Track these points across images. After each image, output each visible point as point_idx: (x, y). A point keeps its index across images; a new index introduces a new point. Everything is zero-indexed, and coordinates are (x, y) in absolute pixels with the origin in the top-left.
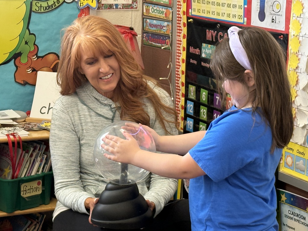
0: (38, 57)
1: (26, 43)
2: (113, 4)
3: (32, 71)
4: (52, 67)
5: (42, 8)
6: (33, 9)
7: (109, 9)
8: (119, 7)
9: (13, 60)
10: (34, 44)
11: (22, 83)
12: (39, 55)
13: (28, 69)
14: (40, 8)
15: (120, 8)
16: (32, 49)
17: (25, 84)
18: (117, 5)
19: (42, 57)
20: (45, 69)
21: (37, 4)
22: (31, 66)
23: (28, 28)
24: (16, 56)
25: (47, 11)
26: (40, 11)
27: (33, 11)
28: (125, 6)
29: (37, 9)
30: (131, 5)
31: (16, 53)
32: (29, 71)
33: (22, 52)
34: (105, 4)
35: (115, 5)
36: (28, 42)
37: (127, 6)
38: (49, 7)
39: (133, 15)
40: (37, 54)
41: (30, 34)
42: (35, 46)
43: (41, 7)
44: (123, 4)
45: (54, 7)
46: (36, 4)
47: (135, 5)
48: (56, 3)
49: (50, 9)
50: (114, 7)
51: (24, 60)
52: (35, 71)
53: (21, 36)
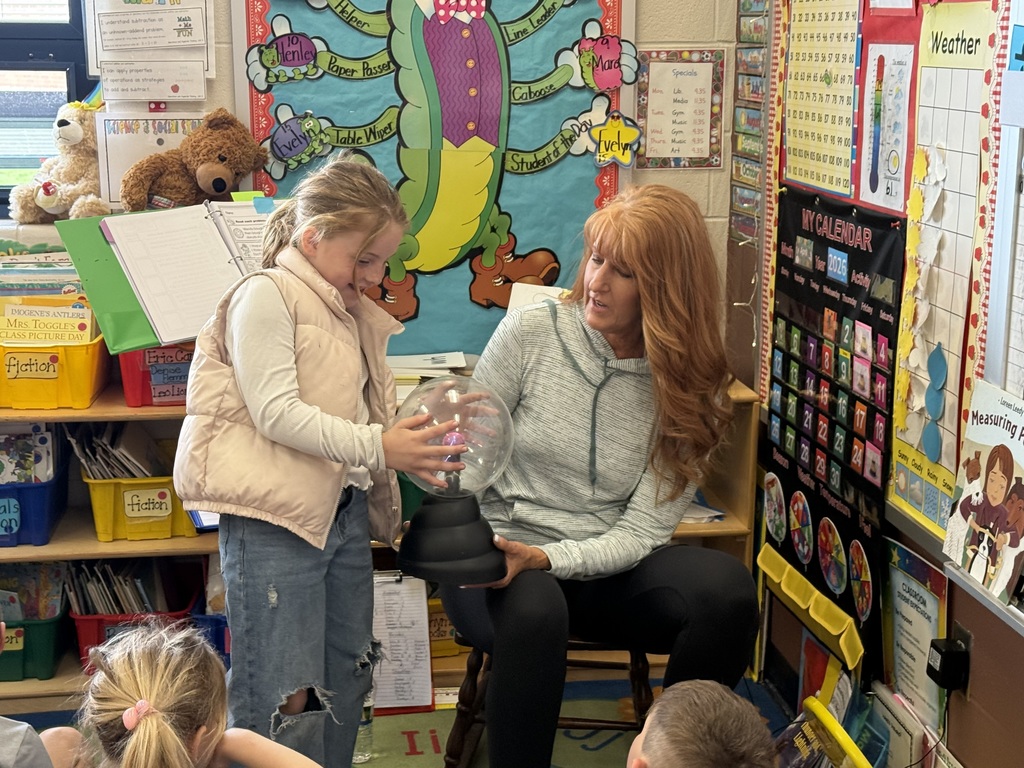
0: (516, 257)
1: (493, 230)
2: (669, 158)
3: (504, 283)
4: (542, 276)
5: (525, 165)
6: (508, 167)
7: (661, 167)
8: (682, 163)
9: (468, 260)
10: (509, 232)
11: (484, 303)
12: (517, 252)
13: (495, 277)
14: (520, 164)
15: (685, 166)
16: (505, 240)
17: (490, 305)
18: (677, 161)
19: (525, 257)
20: (529, 279)
21: (515, 157)
22: (503, 273)
23: (496, 202)
24: (472, 253)
25: (533, 170)
26: (520, 171)
27: (507, 171)
28: (695, 163)
29: (516, 167)
30: (707, 159)
31: (474, 247)
32: (499, 282)
33: (484, 247)
34: (654, 159)
35: (674, 160)
36: (496, 228)
37: (700, 162)
38: (538, 163)
39: (712, 180)
40: (513, 251)
41: (501, 213)
42: (510, 235)
43: (522, 163)
44: (691, 158)
45: (547, 164)
46: (512, 157)
47: (716, 160)
48: (552, 156)
49: (540, 167)
50: (673, 164)
51: (488, 260)
52: (508, 281)
53: (484, 216)
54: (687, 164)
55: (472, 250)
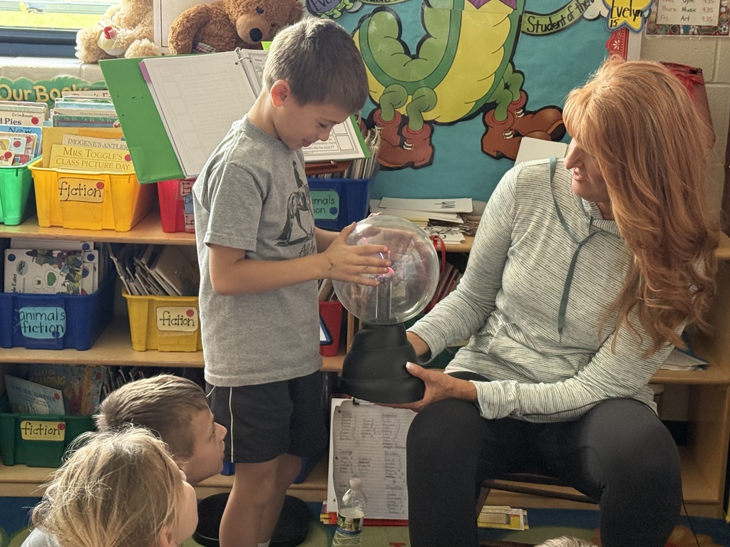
0: (526, 113)
1: (507, 87)
2: (679, 26)
3: (514, 136)
4: (550, 132)
5: (540, 27)
6: (524, 28)
7: (671, 34)
8: (692, 30)
9: (482, 114)
10: (521, 90)
11: (495, 154)
12: (529, 108)
13: (506, 131)
14: (536, 26)
15: (693, 34)
16: (517, 97)
17: (499, 157)
18: (687, 28)
19: (535, 113)
20: (537, 134)
21: (531, 19)
22: (513, 127)
23: (511, 61)
24: (486, 108)
25: (548, 32)
26: (535, 32)
27: (523, 32)
28: (703, 31)
29: (531, 29)
30: (715, 28)
31: (488, 102)
32: (509, 135)
33: (497, 102)
34: (664, 26)
35: (683, 28)
36: (509, 84)
37: (709, 30)
38: (553, 26)
39: (719, 47)
40: (524, 108)
41: (515, 71)
42: (522, 92)
43: (538, 25)
44: (700, 26)
45: (561, 27)
46: (529, 19)
47: (725, 29)
48: (566, 20)
49: (554, 30)
50: (682, 31)
51: (500, 115)
52: (518, 135)
53: (498, 74)
54: (696, 32)
55: (486, 104)
